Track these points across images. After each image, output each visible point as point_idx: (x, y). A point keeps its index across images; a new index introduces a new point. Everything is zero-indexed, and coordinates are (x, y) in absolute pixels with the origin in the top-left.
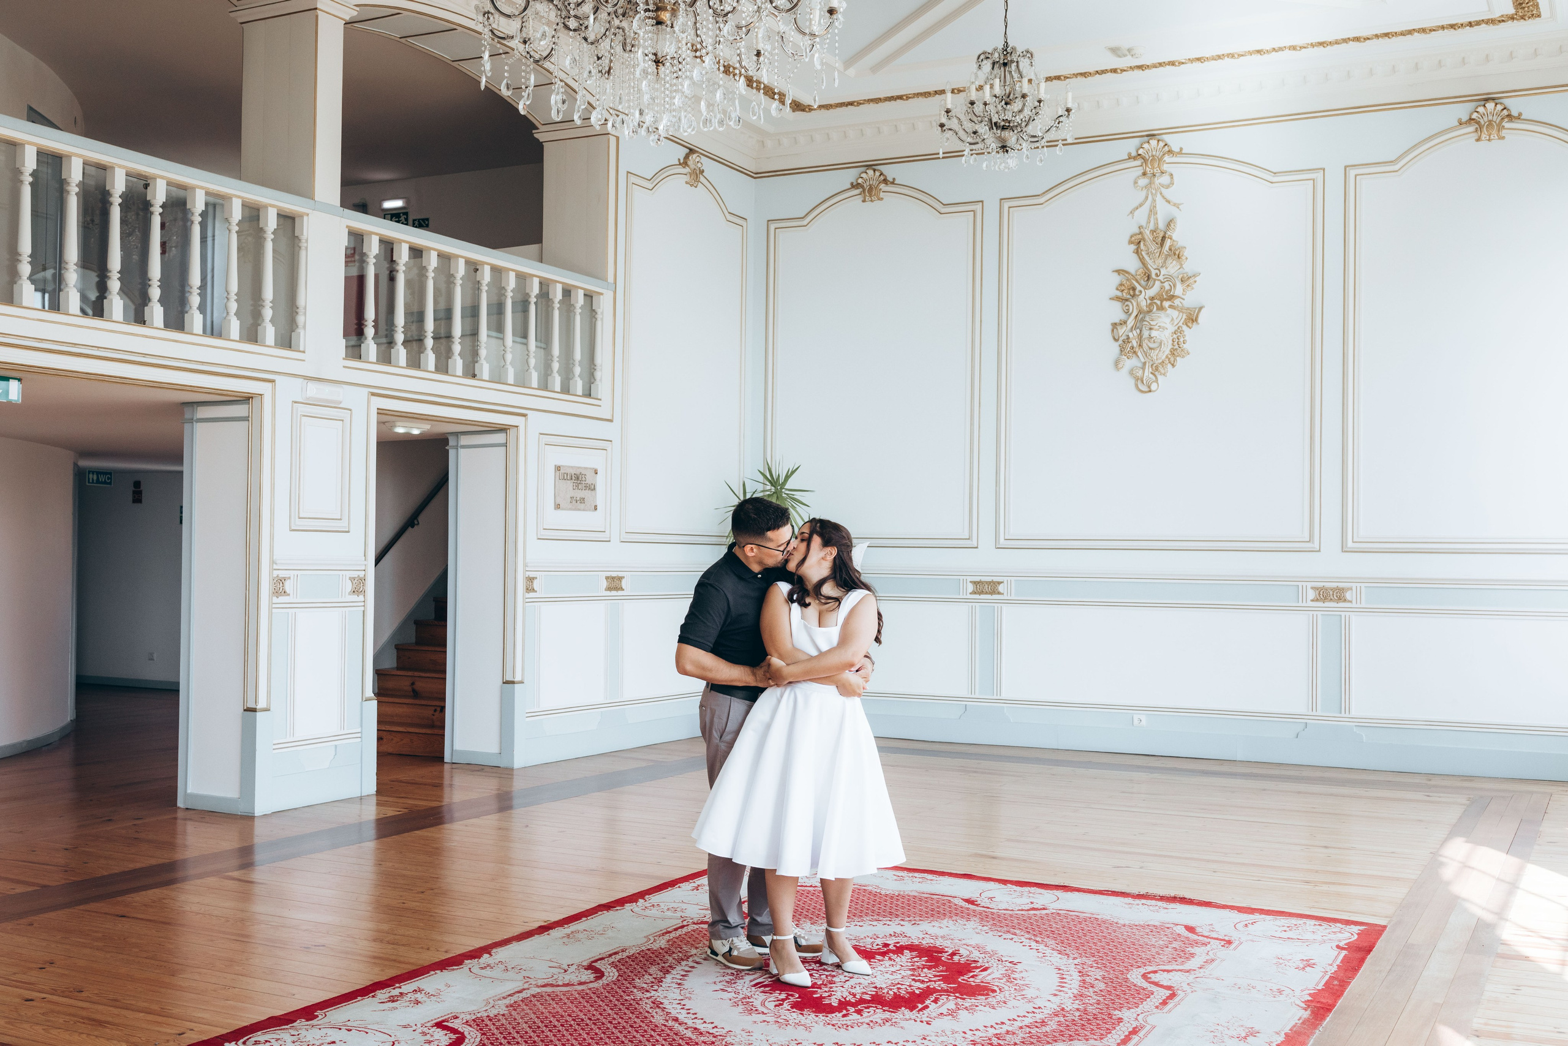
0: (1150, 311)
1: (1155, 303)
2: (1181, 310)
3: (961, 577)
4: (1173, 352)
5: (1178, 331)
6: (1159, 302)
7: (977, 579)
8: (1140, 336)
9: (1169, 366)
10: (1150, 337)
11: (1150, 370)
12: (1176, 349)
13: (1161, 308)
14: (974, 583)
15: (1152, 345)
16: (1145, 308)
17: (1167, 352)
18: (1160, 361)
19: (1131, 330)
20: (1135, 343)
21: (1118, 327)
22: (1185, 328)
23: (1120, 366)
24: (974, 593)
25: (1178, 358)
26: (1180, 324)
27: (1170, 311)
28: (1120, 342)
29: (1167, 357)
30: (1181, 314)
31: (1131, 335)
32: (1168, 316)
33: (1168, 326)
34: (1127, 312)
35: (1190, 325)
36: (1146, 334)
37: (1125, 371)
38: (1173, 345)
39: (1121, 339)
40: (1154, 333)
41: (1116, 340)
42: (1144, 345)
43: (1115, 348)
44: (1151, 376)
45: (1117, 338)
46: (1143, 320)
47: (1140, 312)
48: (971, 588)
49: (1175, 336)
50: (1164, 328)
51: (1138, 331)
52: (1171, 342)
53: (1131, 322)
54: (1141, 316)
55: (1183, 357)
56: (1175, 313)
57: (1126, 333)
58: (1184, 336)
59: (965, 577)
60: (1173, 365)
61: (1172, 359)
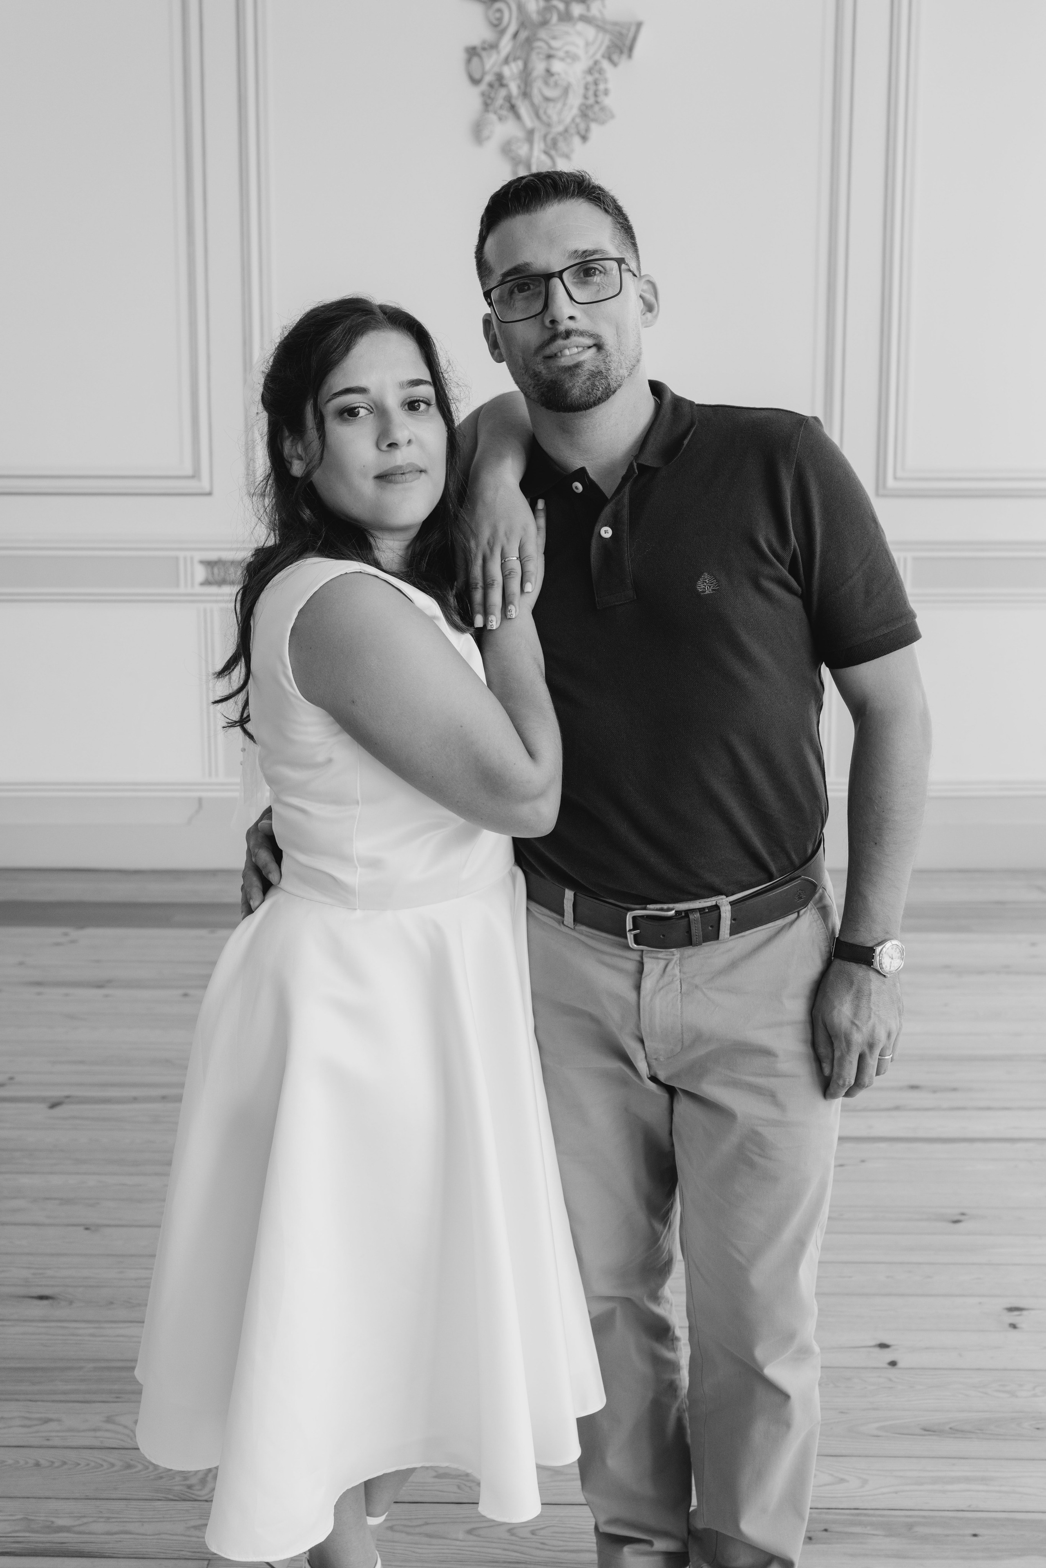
0: (544, 23)
1: (555, 7)
2: (600, 26)
3: (181, 554)
4: (585, 113)
5: (594, 69)
6: (561, 6)
7: (213, 556)
8: (526, 76)
9: (577, 140)
10: (549, 72)
11: (542, 146)
12: (591, 106)
13: (566, 17)
14: (210, 564)
15: (549, 93)
16: (535, 17)
17: (575, 111)
18: (560, 128)
19: (506, 61)
20: (514, 88)
21: (484, 54)
22: (605, 64)
23: (486, 133)
24: (207, 583)
25: (594, 126)
26: (598, 56)
27: (580, 26)
28: (483, 86)
29: (573, 120)
30: (601, 35)
31: (507, 71)
32: (579, 34)
33: (580, 52)
34: (498, 27)
35: (615, 57)
36: (539, 67)
37: (492, 146)
38: (586, 97)
39: (489, 78)
40: (557, 66)
41: (475, 82)
42: (535, 92)
43: (472, 97)
44: (544, 157)
45: (477, 76)
46: (529, 41)
47: (522, 25)
48: (201, 573)
49: (590, 79)
50: (575, 58)
51: (520, 64)
52: (581, 91)
53: (506, 45)
54: (523, 35)
55: (602, 123)
56: (590, 32)
57: (496, 69)
58: (606, 81)
59: (188, 554)
60: (584, 138)
61: (582, 126)
